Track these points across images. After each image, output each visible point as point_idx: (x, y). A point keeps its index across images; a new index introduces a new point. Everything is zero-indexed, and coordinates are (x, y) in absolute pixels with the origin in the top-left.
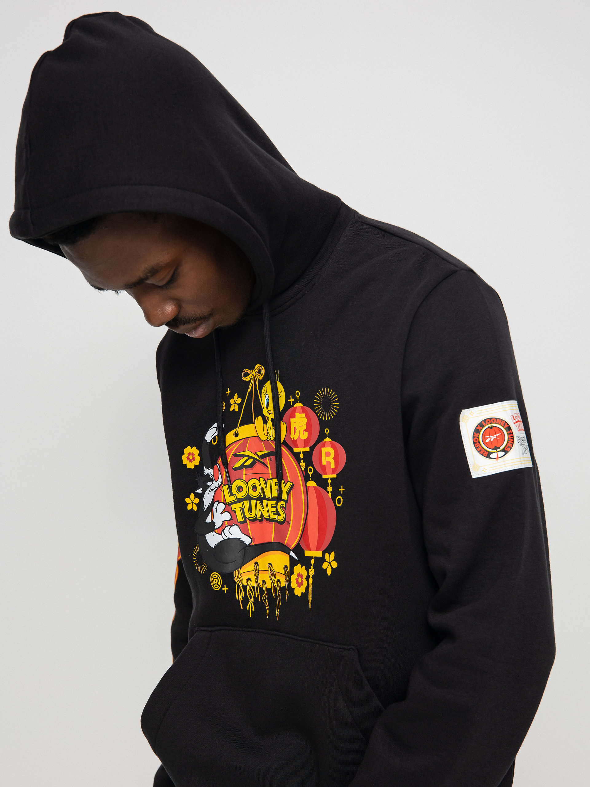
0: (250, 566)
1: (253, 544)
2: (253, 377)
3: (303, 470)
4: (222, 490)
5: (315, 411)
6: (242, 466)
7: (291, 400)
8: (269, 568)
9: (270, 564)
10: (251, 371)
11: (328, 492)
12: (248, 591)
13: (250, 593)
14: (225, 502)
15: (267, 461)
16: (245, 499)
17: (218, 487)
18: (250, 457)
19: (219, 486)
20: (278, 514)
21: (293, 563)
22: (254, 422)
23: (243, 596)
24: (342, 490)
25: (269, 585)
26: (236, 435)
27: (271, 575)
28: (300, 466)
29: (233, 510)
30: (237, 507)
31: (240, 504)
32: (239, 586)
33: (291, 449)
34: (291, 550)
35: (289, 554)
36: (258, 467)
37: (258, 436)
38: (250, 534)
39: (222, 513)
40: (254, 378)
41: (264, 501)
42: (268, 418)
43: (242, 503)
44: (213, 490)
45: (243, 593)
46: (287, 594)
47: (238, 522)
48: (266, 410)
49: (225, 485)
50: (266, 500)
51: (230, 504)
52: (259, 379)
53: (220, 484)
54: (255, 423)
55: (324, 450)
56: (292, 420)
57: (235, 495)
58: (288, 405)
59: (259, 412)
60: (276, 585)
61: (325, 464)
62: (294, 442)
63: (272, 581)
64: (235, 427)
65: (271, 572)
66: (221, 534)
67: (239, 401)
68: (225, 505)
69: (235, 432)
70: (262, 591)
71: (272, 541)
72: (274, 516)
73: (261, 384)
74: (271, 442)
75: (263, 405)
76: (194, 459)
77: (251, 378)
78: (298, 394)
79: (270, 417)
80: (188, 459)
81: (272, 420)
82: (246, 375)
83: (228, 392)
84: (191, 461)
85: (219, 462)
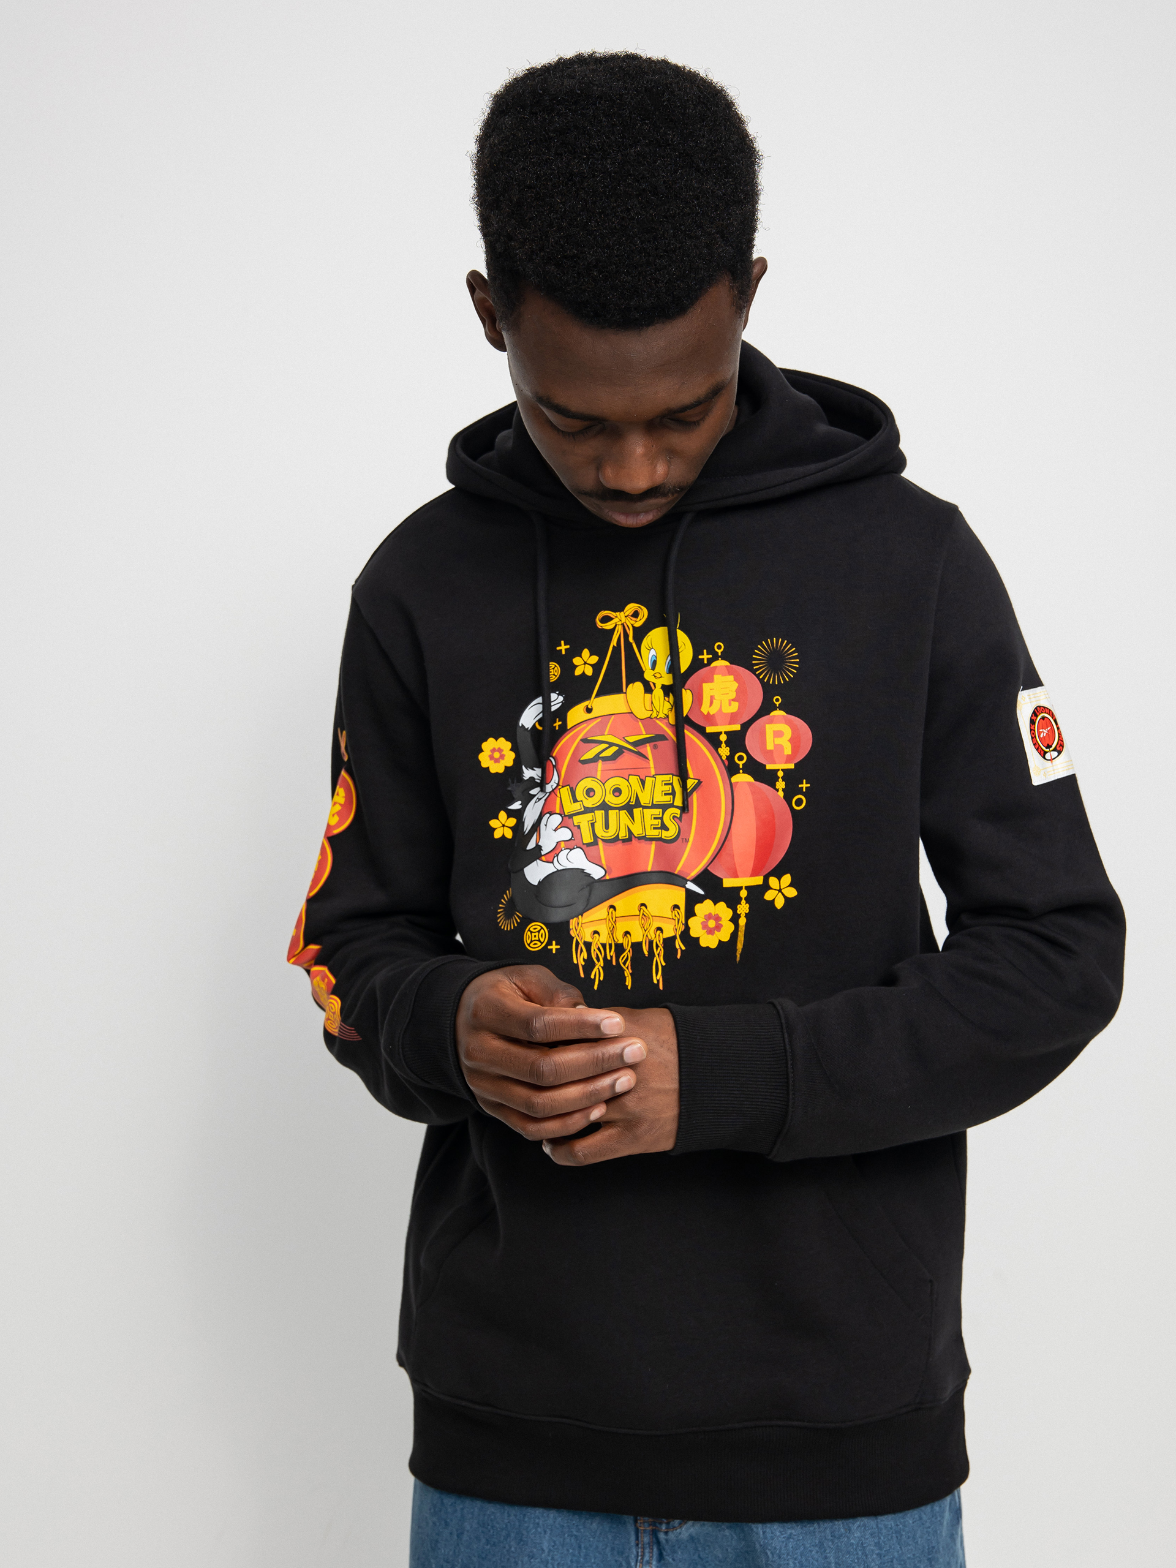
0: (600, 912)
1: (607, 877)
2: (620, 623)
3: (724, 759)
4: (560, 797)
5: (754, 672)
6: (596, 758)
7: (705, 657)
8: (640, 911)
9: (643, 905)
10: (618, 613)
11: (778, 790)
12: (594, 950)
13: (597, 954)
15: (648, 750)
16: (598, 808)
18: (611, 745)
20: (664, 827)
21: (692, 900)
22: (624, 691)
23: (586, 958)
24: (804, 785)
25: (637, 936)
26: (589, 710)
27: (643, 922)
28: (718, 753)
30: (583, 821)
31: (589, 816)
32: (577, 943)
33: (701, 730)
34: (688, 881)
35: (684, 886)
36: (627, 759)
37: (632, 713)
38: (604, 862)
39: (556, 831)
40: (623, 624)
41: (637, 812)
42: (654, 684)
43: (594, 814)
44: (541, 799)
45: (585, 955)
46: (681, 948)
47: (584, 844)
48: (653, 672)
49: (563, 787)
50: (641, 809)
51: (571, 816)
52: (633, 627)
53: (554, 787)
54: (626, 693)
55: (770, 729)
56: (706, 687)
57: (582, 801)
58: (697, 665)
59: (636, 674)
60: (653, 936)
61: (773, 749)
62: (711, 719)
63: (645, 931)
64: (588, 698)
65: (643, 916)
66: (553, 863)
67: (594, 659)
68: (563, 818)
69: (587, 706)
70: (620, 949)
71: (649, 869)
72: (656, 832)
73: (640, 633)
74: (660, 721)
75: (646, 665)
76: (502, 757)
77: (616, 626)
78: (719, 647)
79: (659, 683)
80: (491, 757)
81: (664, 687)
82: (606, 619)
83: (563, 648)
84: (497, 761)
85: (554, 755)
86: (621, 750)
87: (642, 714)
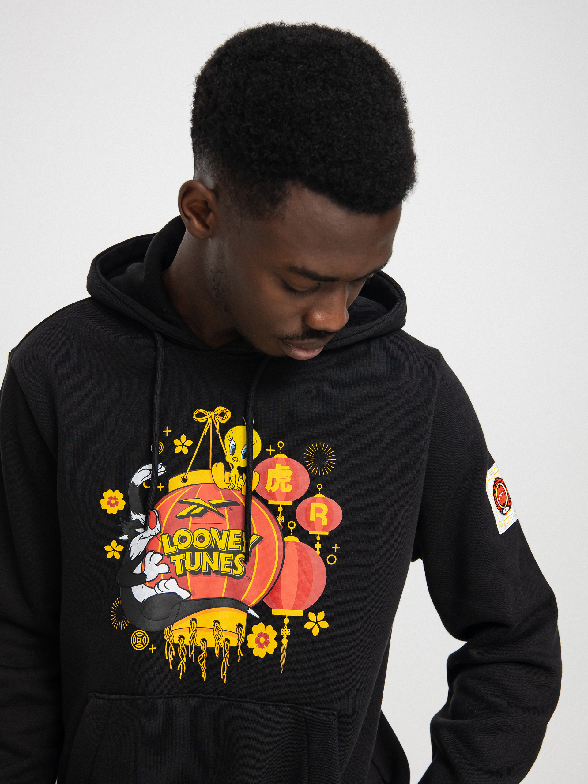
0: (186, 622)
1: (192, 599)
2: (210, 419)
3: (280, 524)
4: (160, 540)
5: (304, 465)
6: (189, 515)
7: (271, 450)
8: (214, 626)
9: (217, 621)
10: (209, 412)
11: (316, 550)
12: (180, 649)
13: (182, 652)
14: (163, 553)
15: (225, 511)
16: (188, 550)
17: (154, 536)
18: (199, 505)
19: (156, 535)
20: (234, 567)
21: (251, 621)
22: (210, 468)
23: (174, 655)
24: (336, 548)
25: (211, 643)
26: (185, 480)
27: (216, 634)
28: (276, 519)
29: (172, 562)
30: (177, 559)
31: (181, 556)
32: (169, 644)
33: (264, 502)
34: (249, 607)
35: (246, 611)
36: (210, 517)
37: (215, 484)
38: (190, 588)
39: (157, 565)
40: (212, 420)
41: (215, 554)
42: (232, 465)
43: (184, 554)
44: (145, 538)
45: (173, 652)
46: (240, 655)
47: (177, 575)
48: (232, 457)
49: (164, 534)
50: (219, 553)
51: (169, 556)
52: (220, 423)
53: (157, 533)
54: (211, 469)
55: (313, 506)
56: (270, 471)
57: (177, 545)
58: (264, 455)
59: (220, 457)
60: (223, 645)
61: (314, 520)
62: (272, 495)
63: (217, 640)
64: (184, 471)
65: (216, 630)
66: (154, 588)
67: (189, 443)
68: (163, 556)
69: (184, 477)
70: (198, 651)
71: (223, 596)
72: (228, 570)
73: (225, 428)
74: (235, 492)
75: (227, 451)
76: (117, 503)
77: (207, 420)
78: (281, 445)
79: (236, 465)
80: (109, 503)
81: (239, 468)
82: (201, 415)
83: (167, 431)
84: (112, 506)
85: (157, 509)
86: (206, 510)
87: (223, 486)
